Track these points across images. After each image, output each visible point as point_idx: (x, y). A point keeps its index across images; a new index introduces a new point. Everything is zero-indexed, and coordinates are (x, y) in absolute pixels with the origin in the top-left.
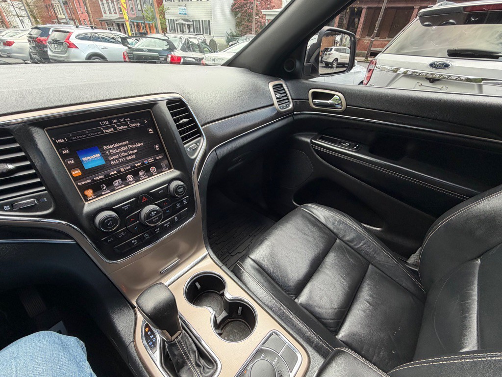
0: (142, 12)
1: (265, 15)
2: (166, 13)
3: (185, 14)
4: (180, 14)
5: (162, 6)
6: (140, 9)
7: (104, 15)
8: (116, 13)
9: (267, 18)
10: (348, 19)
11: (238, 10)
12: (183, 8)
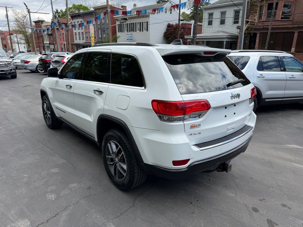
0: (102, 39)
1: (187, 39)
2: (118, 40)
3: (131, 40)
4: (127, 39)
5: (116, 35)
6: (100, 37)
7: (75, 41)
8: (84, 40)
9: (188, 40)
10: (249, 40)
11: (169, 36)
12: (130, 36)
